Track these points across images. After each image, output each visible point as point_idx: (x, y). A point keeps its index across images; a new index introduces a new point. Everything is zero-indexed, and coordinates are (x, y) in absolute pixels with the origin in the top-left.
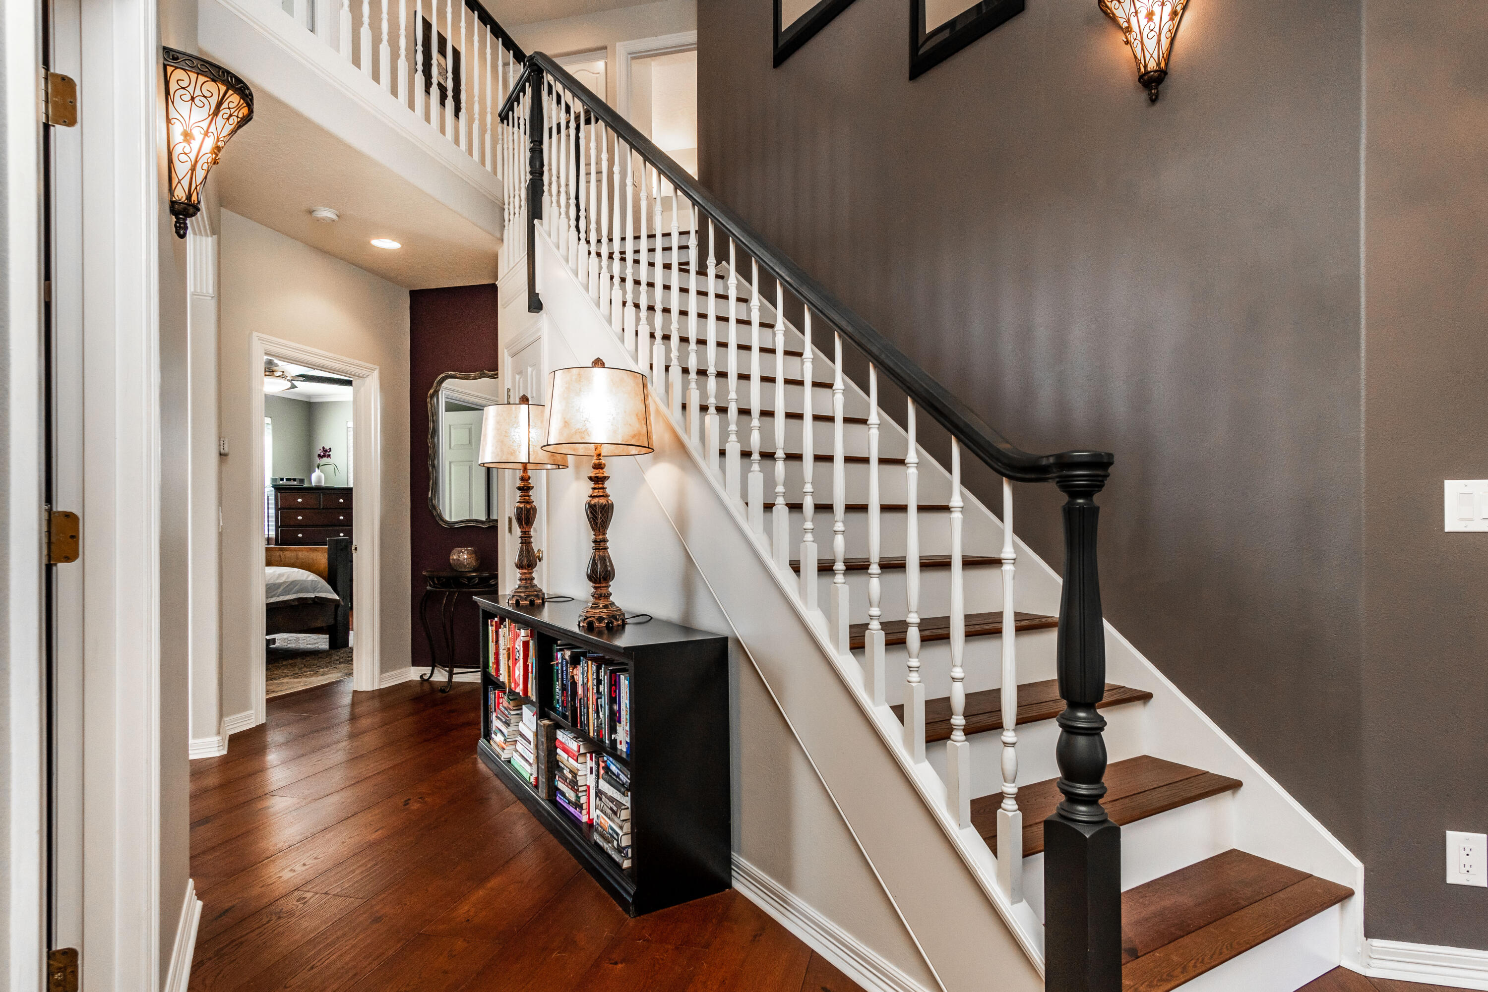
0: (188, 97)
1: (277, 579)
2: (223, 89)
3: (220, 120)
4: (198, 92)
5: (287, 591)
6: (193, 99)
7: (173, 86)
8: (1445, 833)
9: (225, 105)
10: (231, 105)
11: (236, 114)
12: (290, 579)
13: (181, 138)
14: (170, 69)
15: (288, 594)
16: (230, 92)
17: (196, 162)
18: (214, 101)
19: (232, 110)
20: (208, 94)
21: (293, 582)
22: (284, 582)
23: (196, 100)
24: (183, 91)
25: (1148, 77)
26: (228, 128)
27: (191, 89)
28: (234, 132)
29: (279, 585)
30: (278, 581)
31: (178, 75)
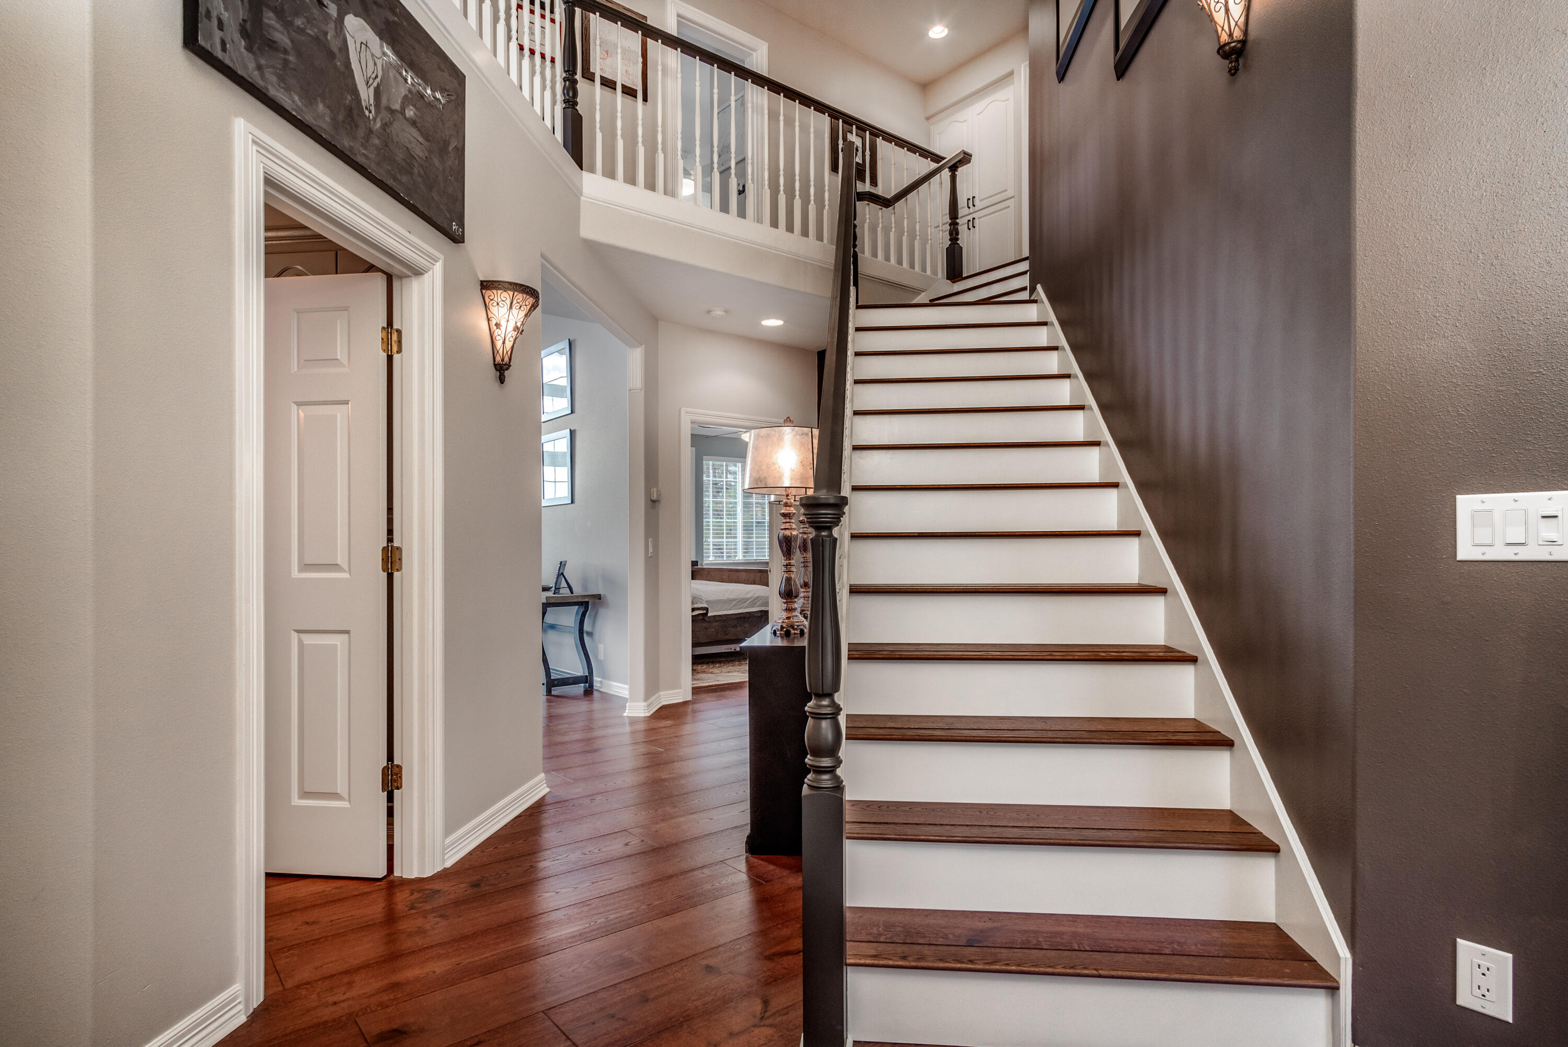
0: (495, 304)
1: (746, 594)
2: (511, 293)
3: (515, 311)
4: (499, 300)
5: (753, 604)
6: (498, 304)
7: (487, 300)
8: (1456, 940)
9: (515, 302)
10: (519, 301)
11: (524, 304)
12: (756, 595)
13: (495, 327)
14: (484, 291)
15: (753, 607)
16: (516, 293)
17: (505, 339)
18: (508, 302)
19: (521, 303)
20: (504, 299)
21: (757, 598)
22: (751, 598)
23: (500, 304)
24: (492, 301)
25: (1230, 48)
26: (522, 314)
27: (496, 299)
28: (526, 315)
29: (747, 599)
30: (746, 597)
31: (488, 293)
